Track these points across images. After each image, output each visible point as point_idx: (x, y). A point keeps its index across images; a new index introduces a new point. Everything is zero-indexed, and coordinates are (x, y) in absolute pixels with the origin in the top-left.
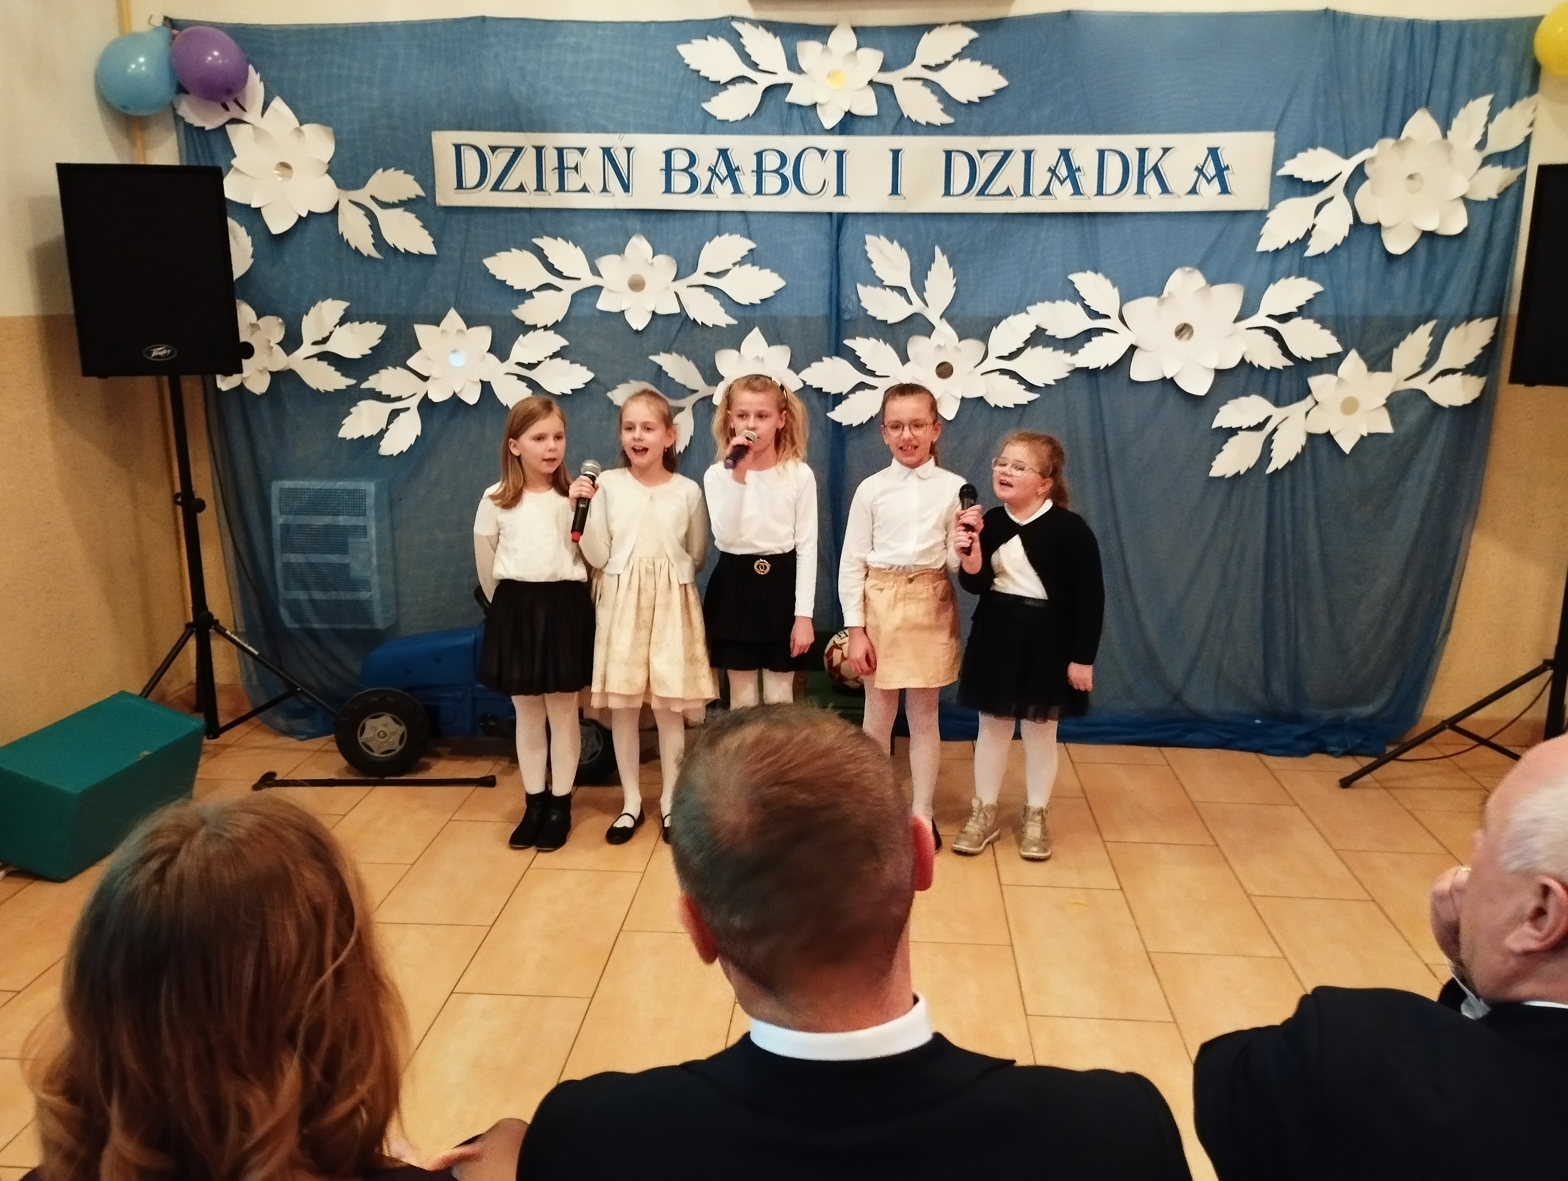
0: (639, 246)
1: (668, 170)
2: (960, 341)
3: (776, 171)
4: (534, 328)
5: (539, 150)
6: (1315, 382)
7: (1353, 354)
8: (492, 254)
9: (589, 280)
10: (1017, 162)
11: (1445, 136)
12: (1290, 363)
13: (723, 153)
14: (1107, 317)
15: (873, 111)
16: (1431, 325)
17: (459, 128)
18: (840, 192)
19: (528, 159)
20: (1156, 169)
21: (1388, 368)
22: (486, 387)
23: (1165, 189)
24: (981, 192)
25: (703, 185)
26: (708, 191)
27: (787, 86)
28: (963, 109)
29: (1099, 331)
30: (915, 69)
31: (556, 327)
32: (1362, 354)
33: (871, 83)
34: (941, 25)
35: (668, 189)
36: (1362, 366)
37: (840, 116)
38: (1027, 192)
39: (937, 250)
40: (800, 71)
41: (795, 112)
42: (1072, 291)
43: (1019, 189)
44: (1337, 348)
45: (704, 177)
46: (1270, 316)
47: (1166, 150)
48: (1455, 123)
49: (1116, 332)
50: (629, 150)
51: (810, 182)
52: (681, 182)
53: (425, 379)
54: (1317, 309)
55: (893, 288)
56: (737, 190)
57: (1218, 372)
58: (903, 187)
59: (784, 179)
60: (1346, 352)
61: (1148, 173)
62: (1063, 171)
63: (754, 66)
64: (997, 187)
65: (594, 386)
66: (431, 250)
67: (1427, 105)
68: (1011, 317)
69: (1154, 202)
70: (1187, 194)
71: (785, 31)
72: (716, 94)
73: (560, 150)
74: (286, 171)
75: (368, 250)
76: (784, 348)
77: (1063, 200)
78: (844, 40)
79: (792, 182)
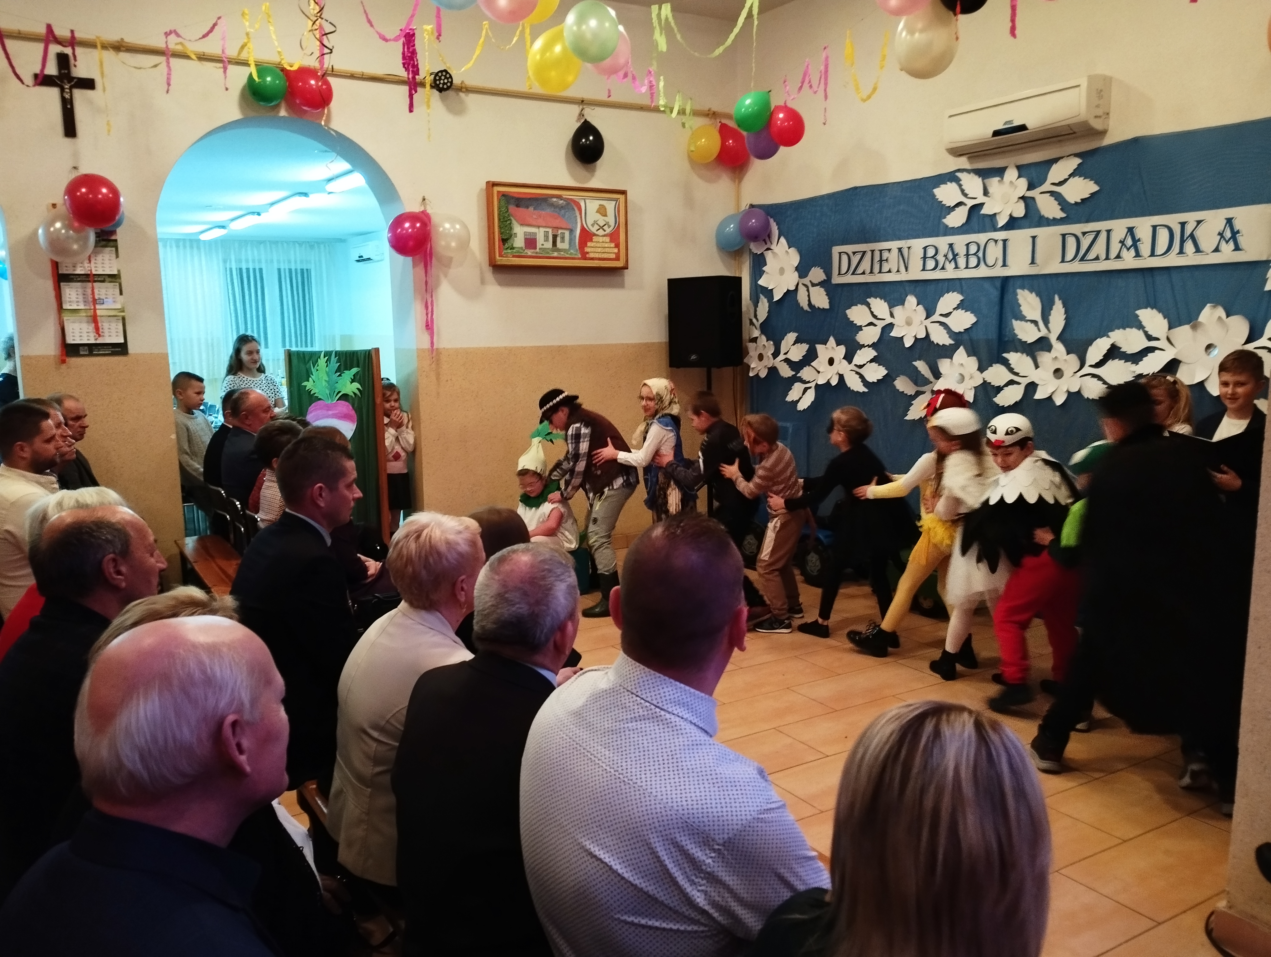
0: (911, 300)
1: (925, 258)
2: (1068, 354)
3: (975, 254)
4: (864, 346)
5: (873, 251)
8: (850, 307)
9: (889, 320)
10: (1103, 238)
13: (951, 246)
14: (1158, 339)
15: (1023, 214)
17: (842, 243)
18: (1004, 265)
19: (868, 257)
20: (1192, 236)
22: (841, 377)
23: (1198, 250)
24: (1082, 259)
25: (940, 266)
26: (943, 268)
27: (982, 205)
28: (1073, 207)
29: (1153, 349)
30: (1047, 187)
33: (1022, 198)
34: (1062, 158)
35: (925, 269)
37: (1007, 219)
38: (1107, 258)
39: (1057, 297)
40: (989, 196)
41: (985, 219)
42: (1138, 321)
43: (1103, 255)
45: (941, 260)
46: (1270, 339)
47: (1199, 222)
49: (1164, 350)
51: (990, 260)
52: (931, 264)
53: (818, 372)
55: (1031, 321)
56: (957, 267)
58: (1037, 259)
59: (979, 259)
61: (1187, 239)
62: (1129, 242)
63: (966, 195)
64: (1091, 255)
65: (887, 378)
66: (828, 307)
68: (1098, 340)
69: (1190, 258)
70: (1213, 252)
71: (984, 174)
72: (949, 214)
73: (881, 251)
74: (782, 271)
75: (806, 308)
76: (975, 358)
77: (1129, 261)
78: (1011, 174)
79: (982, 260)
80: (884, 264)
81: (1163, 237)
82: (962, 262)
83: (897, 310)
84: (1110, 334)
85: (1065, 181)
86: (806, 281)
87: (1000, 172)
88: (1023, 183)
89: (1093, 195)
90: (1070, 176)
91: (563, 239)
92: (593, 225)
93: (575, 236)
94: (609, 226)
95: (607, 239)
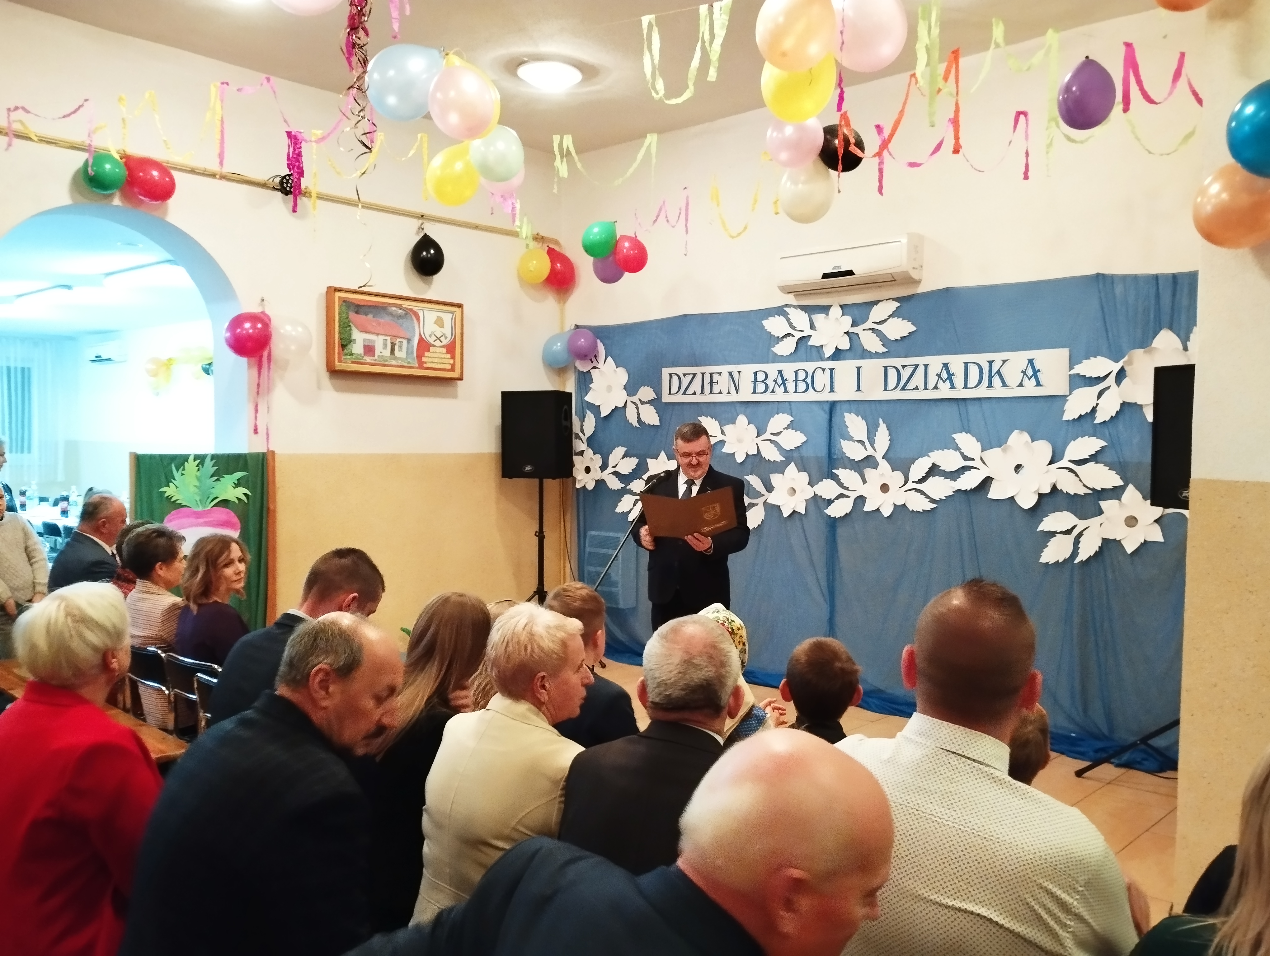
0: (742, 419)
34: (882, 301)
56: (786, 391)
68: (920, 459)
69: (998, 391)
70: (1018, 386)
71: (809, 310)
72: (778, 343)
73: (711, 374)
74: (609, 388)
75: (635, 424)
76: (806, 473)
77: (945, 392)
78: (836, 311)
79: (810, 385)
80: (715, 385)
81: (974, 372)
82: (791, 386)
83: (728, 428)
84: (930, 454)
85: (886, 320)
86: (635, 399)
87: (825, 309)
88: (848, 320)
89: (911, 333)
90: (890, 316)
91: (401, 347)
92: (430, 336)
93: (413, 347)
94: (446, 338)
95: (444, 350)
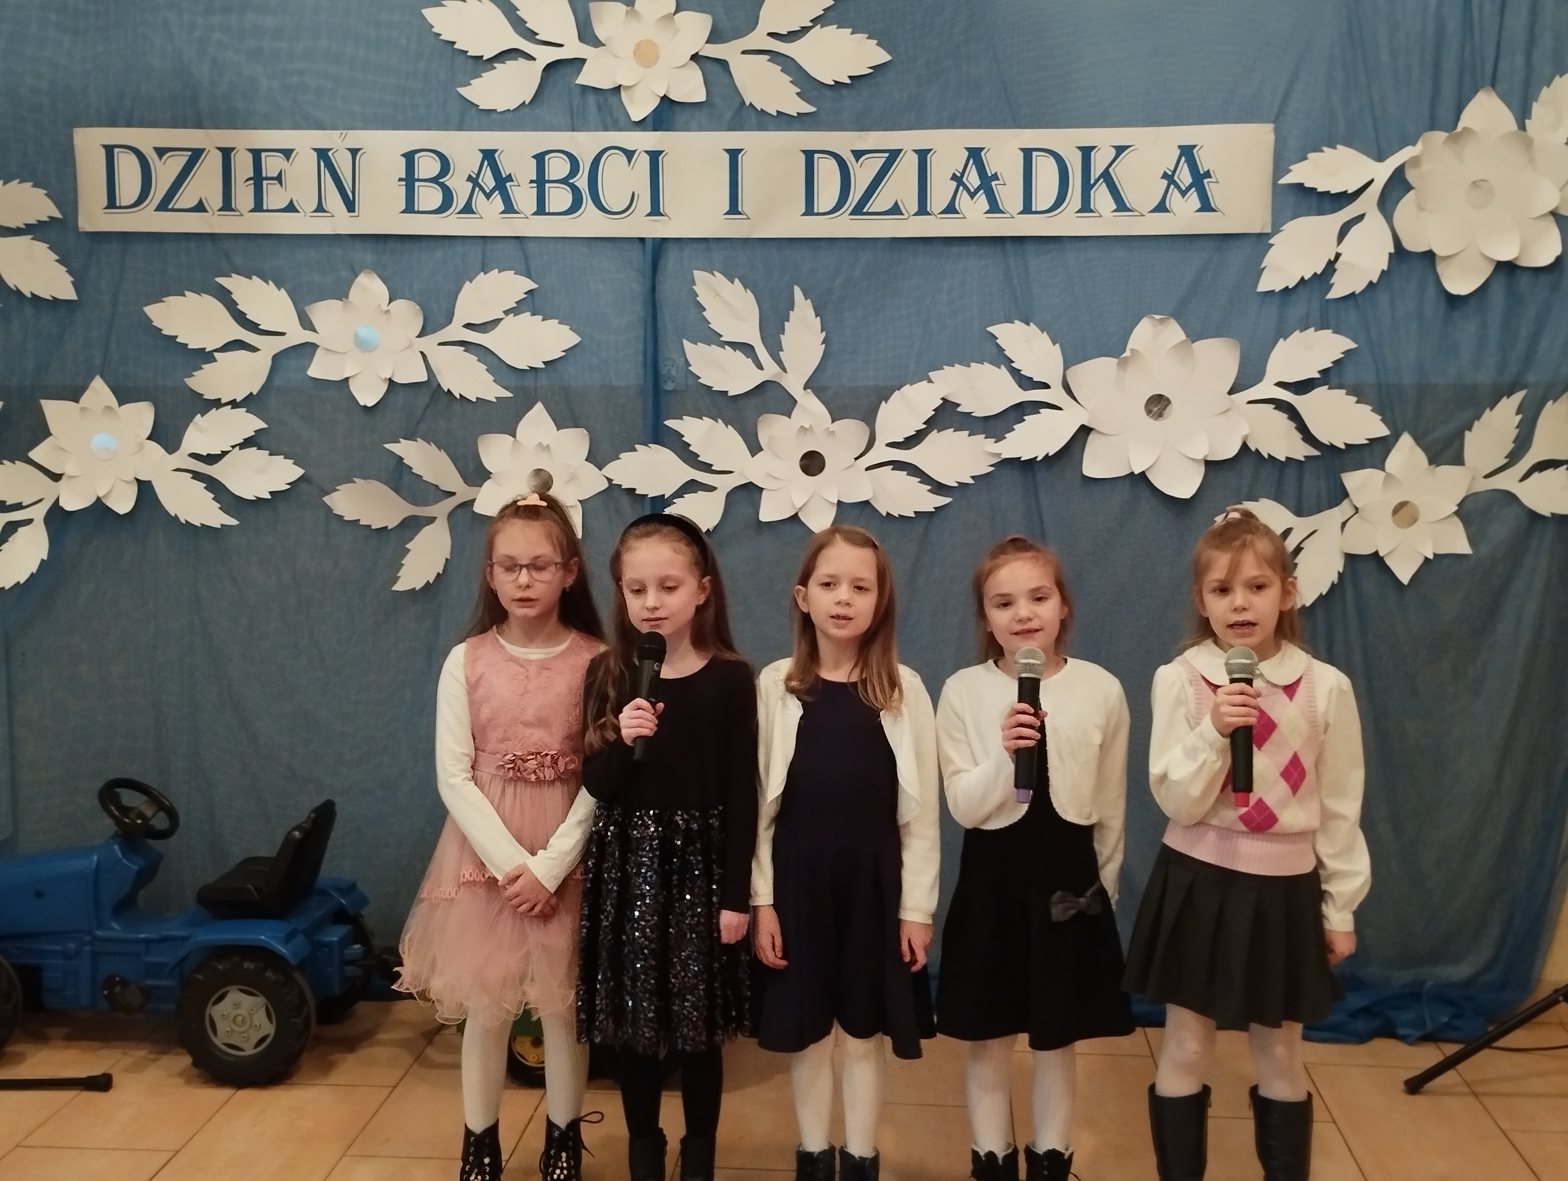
1: (410, 180)
2: (833, 421)
3: (564, 181)
4: (217, 404)
5: (227, 153)
6: (1352, 480)
7: (1406, 440)
8: (157, 298)
9: (297, 335)
10: (908, 166)
11: (1522, 127)
12: (1315, 453)
13: (489, 155)
14: (1046, 386)
15: (700, 96)
16: (1518, 397)
17: (113, 122)
18: (656, 210)
19: (212, 164)
20: (1106, 176)
21: (1459, 460)
22: (145, 489)
23: (1121, 206)
24: (858, 210)
25: (460, 201)
26: (468, 209)
27: (578, 63)
28: (829, 93)
29: (1036, 407)
31: (249, 403)
32: (1418, 440)
33: (695, 57)
35: (410, 208)
36: (1421, 457)
37: (654, 103)
38: (923, 210)
39: (798, 292)
40: (597, 43)
41: (591, 99)
42: (995, 350)
43: (911, 204)
44: (1382, 431)
45: (461, 189)
46: (1281, 385)
47: (1120, 150)
48: (1537, 108)
49: (1060, 409)
50: (354, 152)
51: (613, 197)
52: (429, 197)
53: (56, 477)
54: (1350, 375)
55: (735, 345)
57: (1210, 465)
58: (745, 204)
59: (576, 193)
60: (1395, 437)
61: (1097, 181)
62: (973, 179)
63: (531, 35)
64: (881, 202)
65: (304, 486)
66: (70, 294)
67: (1493, 85)
